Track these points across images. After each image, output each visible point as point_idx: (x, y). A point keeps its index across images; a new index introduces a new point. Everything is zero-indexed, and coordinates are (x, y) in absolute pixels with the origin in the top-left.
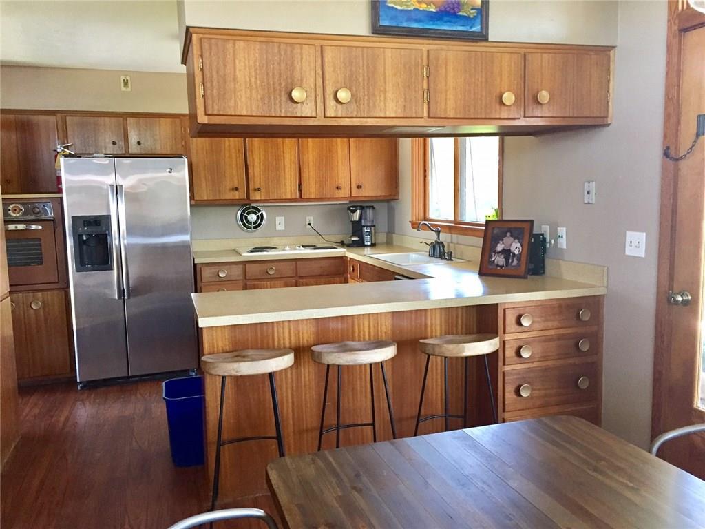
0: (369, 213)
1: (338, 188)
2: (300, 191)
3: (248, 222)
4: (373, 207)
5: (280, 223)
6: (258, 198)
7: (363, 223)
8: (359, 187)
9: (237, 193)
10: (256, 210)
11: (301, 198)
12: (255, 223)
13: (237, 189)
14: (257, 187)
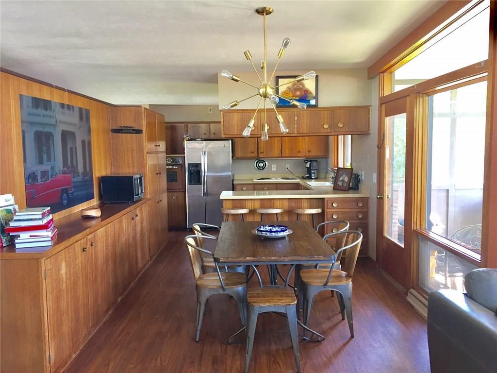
0: (314, 164)
1: (299, 152)
2: (281, 153)
3: (259, 166)
4: (316, 161)
5: (274, 168)
6: (262, 156)
7: (312, 168)
8: (309, 151)
9: (253, 154)
10: (263, 161)
11: (282, 157)
12: (262, 167)
13: (253, 152)
14: (262, 151)
